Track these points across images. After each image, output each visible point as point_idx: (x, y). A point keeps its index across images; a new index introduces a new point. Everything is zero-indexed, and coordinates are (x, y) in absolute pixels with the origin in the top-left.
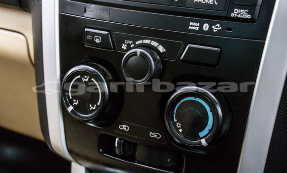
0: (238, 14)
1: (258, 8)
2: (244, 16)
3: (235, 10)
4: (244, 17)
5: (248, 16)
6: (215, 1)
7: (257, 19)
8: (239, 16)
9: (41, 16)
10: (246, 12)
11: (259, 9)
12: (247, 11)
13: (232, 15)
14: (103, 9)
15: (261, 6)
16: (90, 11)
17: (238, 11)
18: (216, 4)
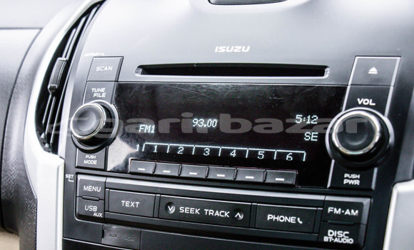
0: (334, 237)
1: (363, 228)
2: (343, 240)
3: (329, 231)
4: (344, 242)
5: (350, 241)
6: (299, 219)
7: (362, 244)
8: (336, 240)
9: (36, 244)
10: (346, 235)
11: (364, 230)
12: (347, 233)
13: (326, 239)
14: (130, 232)
15: (367, 225)
16: (110, 235)
17: (335, 233)
18: (301, 222)
